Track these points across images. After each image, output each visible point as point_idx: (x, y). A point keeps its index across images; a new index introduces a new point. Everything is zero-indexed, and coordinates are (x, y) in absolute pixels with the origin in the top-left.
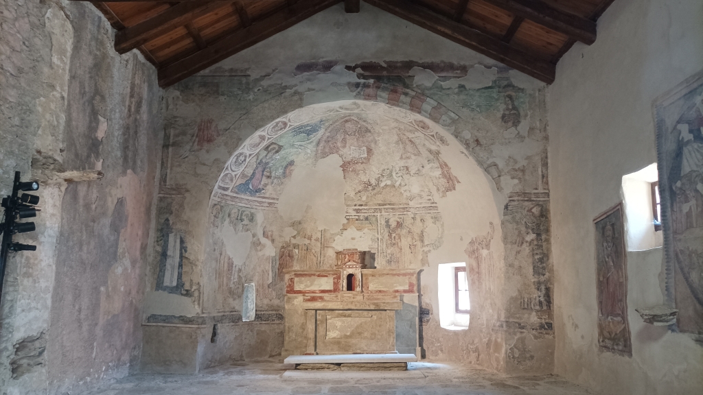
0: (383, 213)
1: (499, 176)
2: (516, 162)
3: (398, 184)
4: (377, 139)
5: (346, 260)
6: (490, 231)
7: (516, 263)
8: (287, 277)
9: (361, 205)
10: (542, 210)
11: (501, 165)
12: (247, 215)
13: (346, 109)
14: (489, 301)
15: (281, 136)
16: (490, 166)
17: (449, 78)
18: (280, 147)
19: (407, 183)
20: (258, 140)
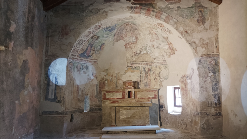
0: (143, 65)
1: (196, 47)
2: (204, 40)
3: (149, 52)
4: (140, 33)
5: (128, 85)
6: (192, 72)
7: (205, 86)
8: (103, 93)
9: (133, 62)
10: (216, 62)
11: (197, 42)
12: (85, 67)
13: (127, 19)
14: (191, 103)
15: (98, 32)
16: (192, 43)
17: (173, 3)
18: (98, 37)
19: (153, 52)
20: (88, 34)
